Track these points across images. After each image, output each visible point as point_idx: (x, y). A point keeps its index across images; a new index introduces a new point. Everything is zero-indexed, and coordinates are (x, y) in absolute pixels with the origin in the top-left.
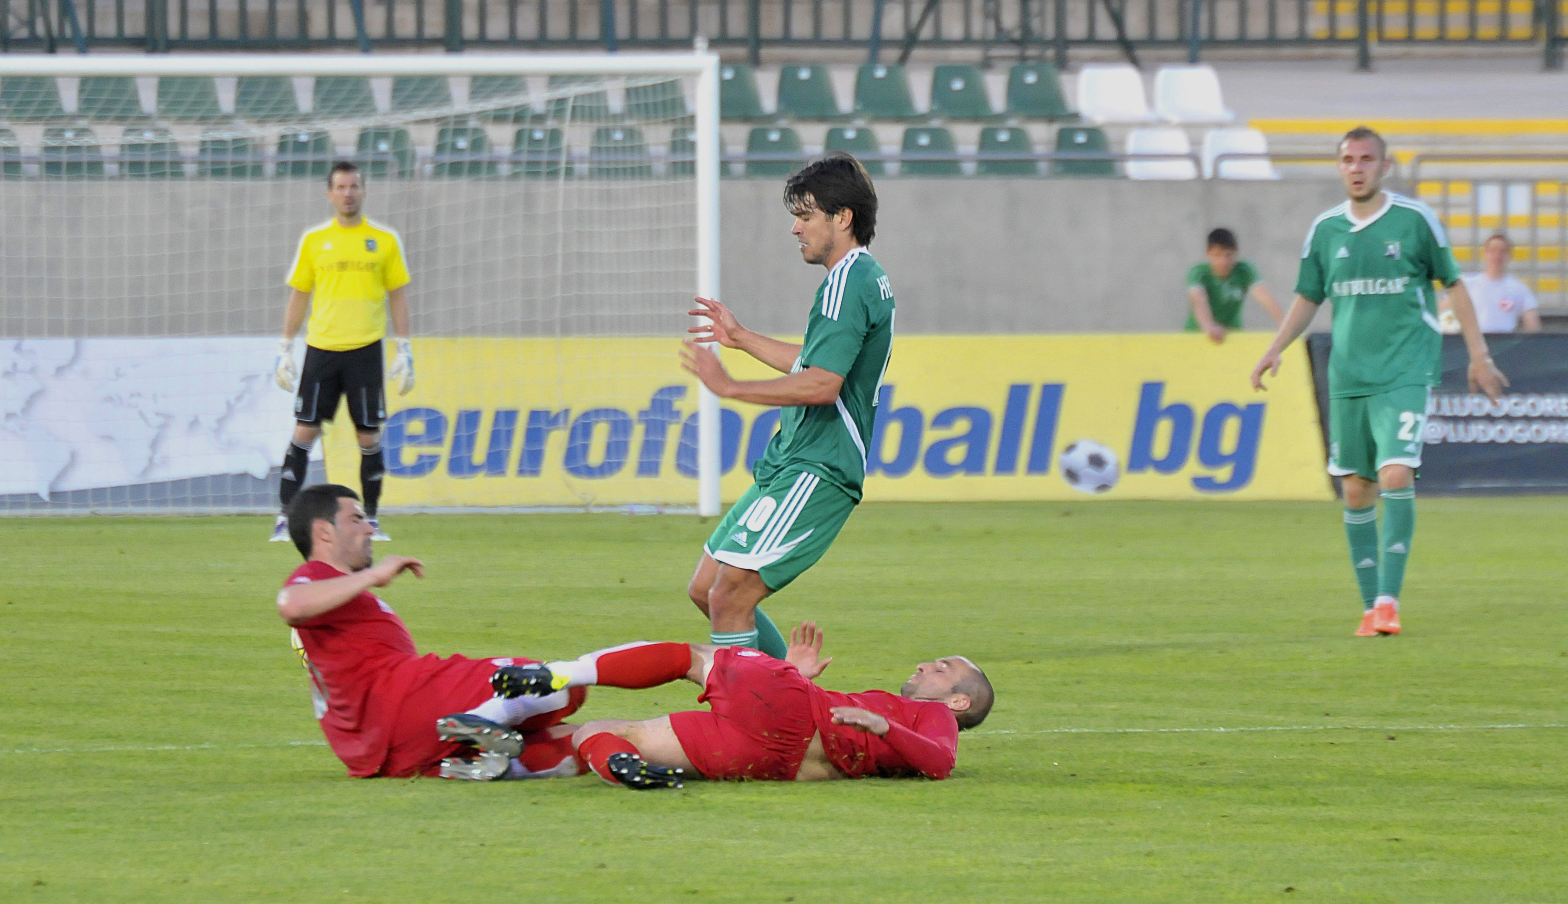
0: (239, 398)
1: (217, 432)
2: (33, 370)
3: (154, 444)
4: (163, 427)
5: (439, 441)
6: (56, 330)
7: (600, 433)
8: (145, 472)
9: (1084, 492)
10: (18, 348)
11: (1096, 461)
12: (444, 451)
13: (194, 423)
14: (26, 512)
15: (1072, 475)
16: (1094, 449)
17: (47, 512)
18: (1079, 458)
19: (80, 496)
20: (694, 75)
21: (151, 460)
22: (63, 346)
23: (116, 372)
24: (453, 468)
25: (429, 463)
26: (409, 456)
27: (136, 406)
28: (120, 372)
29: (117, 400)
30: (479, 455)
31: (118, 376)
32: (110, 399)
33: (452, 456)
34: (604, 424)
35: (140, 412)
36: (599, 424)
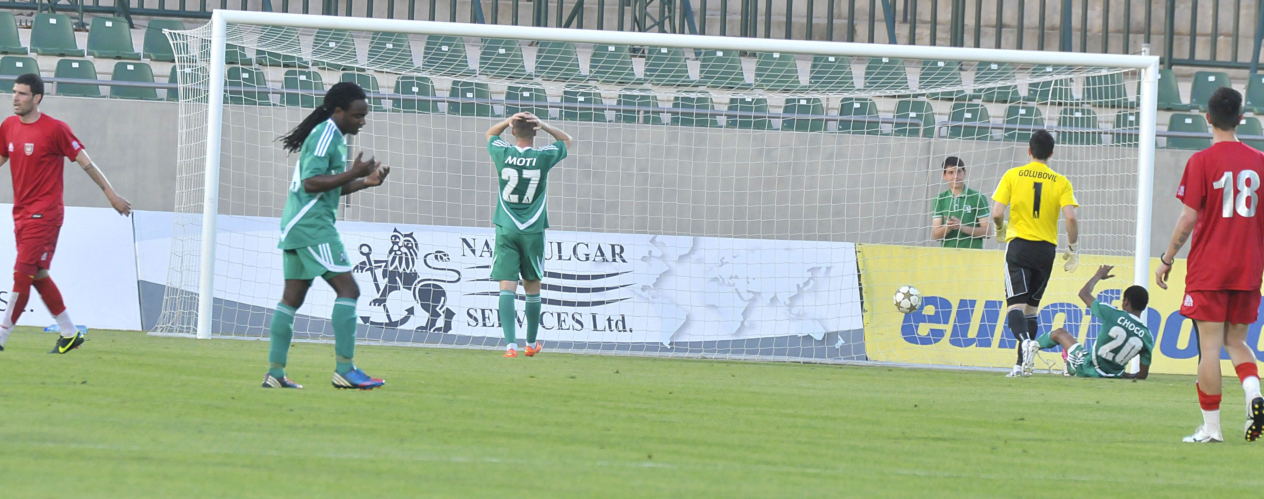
0: (806, 284)
1: (790, 306)
2: (663, 257)
3: (745, 314)
4: (753, 300)
5: (946, 322)
6: (682, 230)
8: (739, 331)
10: (652, 241)
12: (948, 328)
13: (774, 300)
14: (657, 354)
17: (670, 355)
19: (695, 346)
20: (1136, 73)
21: (742, 323)
22: (686, 241)
23: (721, 261)
24: (955, 342)
25: (937, 335)
26: (924, 329)
27: (734, 285)
28: (724, 261)
29: (721, 280)
30: (972, 333)
31: (723, 264)
32: (716, 279)
33: (954, 333)
34: (1062, 314)
35: (736, 290)
36: (1057, 315)
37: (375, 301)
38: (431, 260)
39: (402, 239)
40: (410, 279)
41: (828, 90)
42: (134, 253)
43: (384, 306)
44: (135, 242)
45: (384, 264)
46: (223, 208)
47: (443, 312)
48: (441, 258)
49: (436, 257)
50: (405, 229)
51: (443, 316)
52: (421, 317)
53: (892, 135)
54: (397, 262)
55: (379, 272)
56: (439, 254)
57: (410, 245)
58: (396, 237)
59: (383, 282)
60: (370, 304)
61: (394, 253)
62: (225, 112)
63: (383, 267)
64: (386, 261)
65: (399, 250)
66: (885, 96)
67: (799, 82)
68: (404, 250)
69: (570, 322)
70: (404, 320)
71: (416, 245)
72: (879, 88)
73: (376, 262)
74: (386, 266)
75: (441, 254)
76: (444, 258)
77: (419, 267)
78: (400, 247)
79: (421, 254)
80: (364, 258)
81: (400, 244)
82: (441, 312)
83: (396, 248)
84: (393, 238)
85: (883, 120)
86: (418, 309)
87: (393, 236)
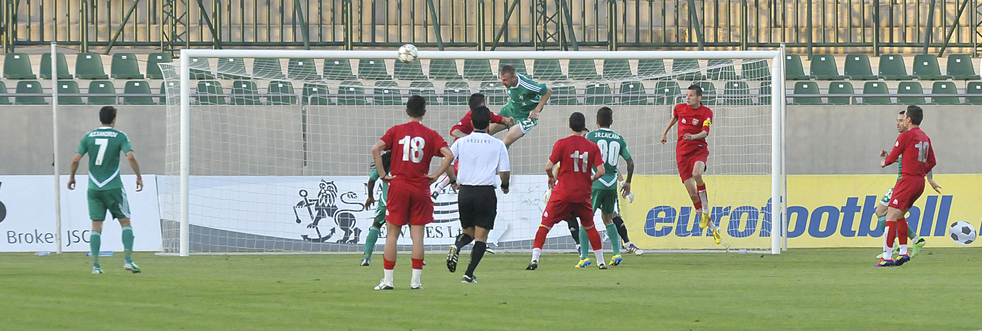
5: (673, 222)
7: (744, 217)
9: (960, 244)
11: (966, 230)
12: (674, 225)
15: (955, 237)
16: (965, 225)
18: (958, 229)
19: (509, 244)
23: (529, 190)
24: (678, 233)
25: (667, 231)
26: (658, 227)
27: (537, 205)
28: (531, 190)
29: (529, 202)
30: (690, 228)
31: (530, 192)
32: (526, 201)
33: (678, 228)
34: (746, 213)
35: (539, 207)
36: (743, 214)
37: (310, 226)
38: (345, 198)
39: (327, 186)
40: (332, 211)
41: (615, 77)
42: (157, 202)
43: (317, 228)
44: (158, 195)
45: (315, 202)
46: (192, 172)
47: (354, 230)
48: (352, 196)
49: (348, 195)
50: (328, 179)
51: (354, 232)
52: (340, 234)
53: (655, 104)
54: (324, 201)
55: (313, 207)
56: (350, 194)
57: (332, 189)
58: (323, 184)
59: (315, 213)
60: (308, 228)
61: (321, 195)
62: (190, 111)
63: (315, 204)
64: (318, 200)
65: (325, 193)
66: (651, 79)
67: (596, 73)
68: (328, 192)
69: (434, 232)
70: (328, 237)
71: (336, 188)
72: (647, 74)
73: (311, 201)
74: (317, 203)
75: (351, 194)
76: (354, 196)
77: (338, 203)
78: (325, 191)
79: (339, 195)
80: (303, 199)
81: (326, 189)
82: (352, 230)
83: (323, 191)
84: (321, 185)
85: (650, 96)
86: (338, 228)
87: (321, 184)
